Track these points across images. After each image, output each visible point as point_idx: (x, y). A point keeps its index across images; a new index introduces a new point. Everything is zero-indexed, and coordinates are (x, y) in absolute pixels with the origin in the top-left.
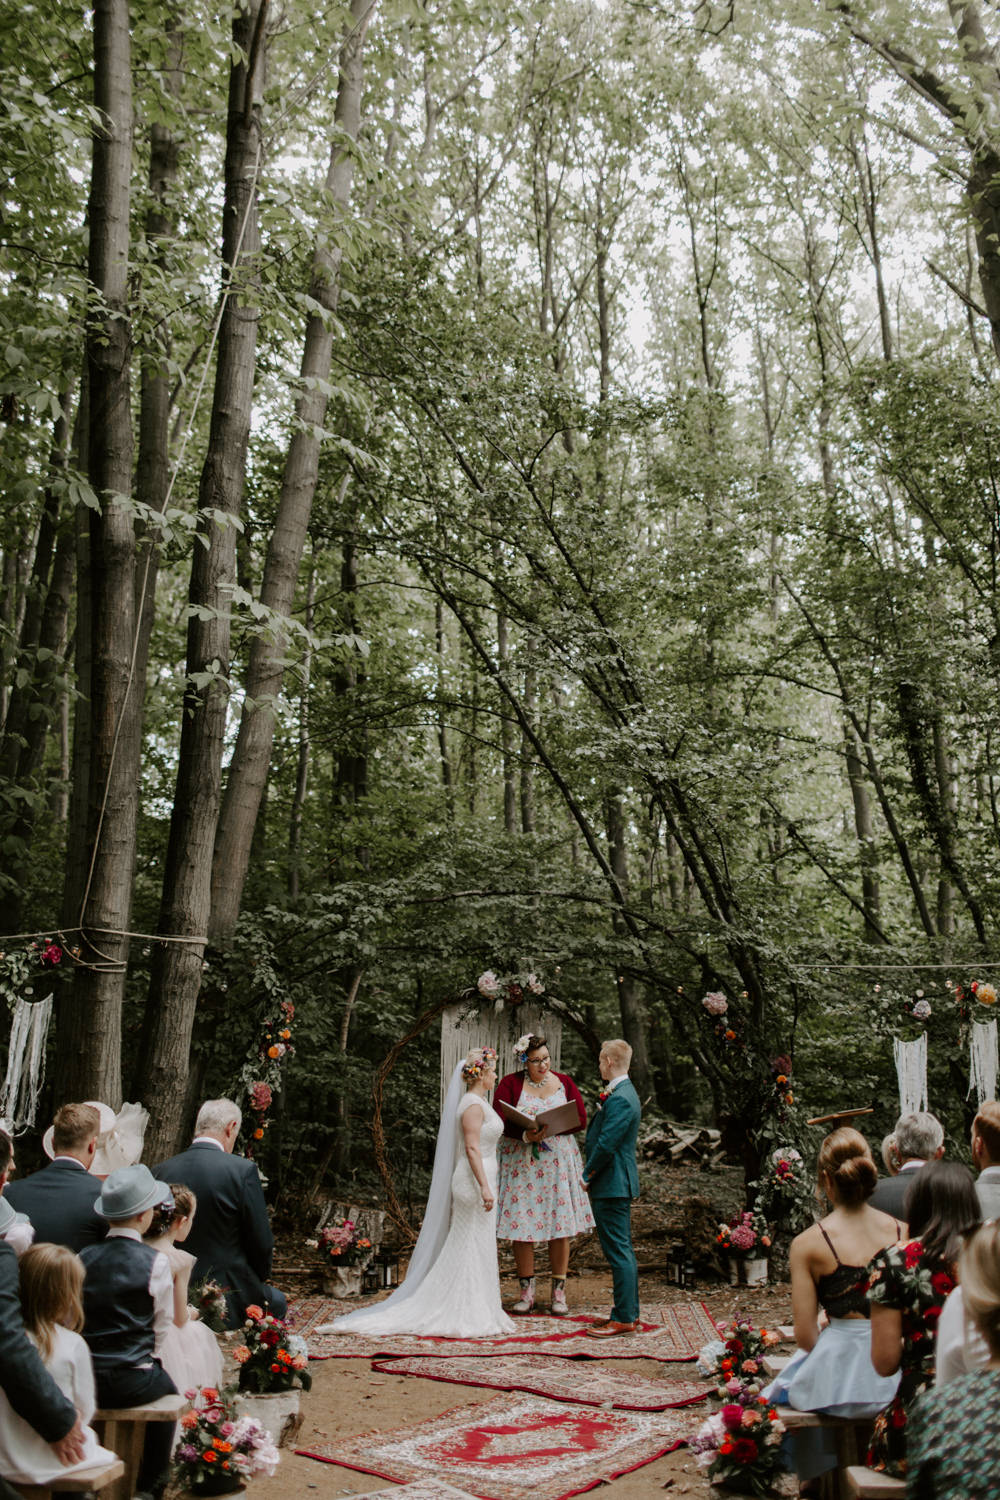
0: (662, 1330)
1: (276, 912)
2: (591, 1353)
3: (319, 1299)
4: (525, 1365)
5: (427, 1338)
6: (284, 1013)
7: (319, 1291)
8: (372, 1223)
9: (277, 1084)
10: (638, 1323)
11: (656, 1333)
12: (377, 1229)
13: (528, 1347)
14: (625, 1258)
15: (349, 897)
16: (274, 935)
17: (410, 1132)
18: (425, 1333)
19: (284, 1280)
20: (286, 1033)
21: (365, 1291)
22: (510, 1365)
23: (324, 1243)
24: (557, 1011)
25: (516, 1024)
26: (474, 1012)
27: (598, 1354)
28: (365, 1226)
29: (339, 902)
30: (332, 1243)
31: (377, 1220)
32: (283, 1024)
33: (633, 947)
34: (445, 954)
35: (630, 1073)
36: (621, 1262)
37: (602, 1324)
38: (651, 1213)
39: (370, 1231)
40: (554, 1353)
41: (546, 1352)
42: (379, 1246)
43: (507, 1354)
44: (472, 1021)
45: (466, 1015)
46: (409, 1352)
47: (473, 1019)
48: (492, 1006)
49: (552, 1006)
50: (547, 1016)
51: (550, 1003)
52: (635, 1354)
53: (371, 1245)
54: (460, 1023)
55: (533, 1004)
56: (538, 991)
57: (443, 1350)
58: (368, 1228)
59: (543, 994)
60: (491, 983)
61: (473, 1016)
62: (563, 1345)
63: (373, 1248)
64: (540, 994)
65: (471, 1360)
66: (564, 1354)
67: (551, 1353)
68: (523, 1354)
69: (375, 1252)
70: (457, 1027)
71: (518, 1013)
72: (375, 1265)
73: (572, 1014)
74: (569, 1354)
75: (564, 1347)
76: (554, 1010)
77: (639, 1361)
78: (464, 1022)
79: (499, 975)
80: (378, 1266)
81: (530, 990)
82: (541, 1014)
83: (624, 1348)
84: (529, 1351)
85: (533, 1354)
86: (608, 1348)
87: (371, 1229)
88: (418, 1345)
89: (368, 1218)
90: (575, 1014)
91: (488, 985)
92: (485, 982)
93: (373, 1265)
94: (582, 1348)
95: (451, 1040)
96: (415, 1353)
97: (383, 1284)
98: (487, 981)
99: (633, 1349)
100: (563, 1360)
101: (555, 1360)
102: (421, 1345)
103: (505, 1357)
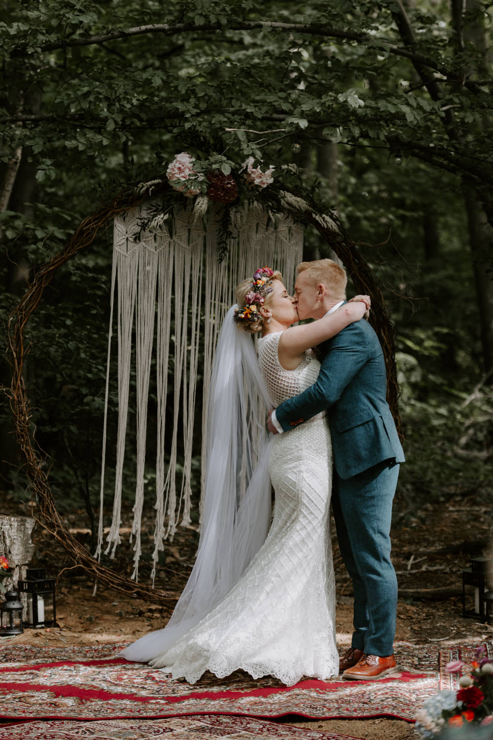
0: (429, 679)
2: (306, 712)
4: (202, 730)
11: (419, 684)
13: (214, 705)
17: (81, 403)
22: (179, 730)
24: (296, 215)
25: (229, 234)
26: (161, 218)
27: (318, 714)
28: (2, 538)
33: (405, 109)
34: (111, 126)
38: (476, 518)
39: (11, 546)
40: (251, 712)
41: (240, 711)
42: (26, 568)
43: (179, 716)
44: (159, 231)
45: (150, 220)
46: (34, 714)
47: (160, 226)
48: (189, 207)
49: (286, 205)
50: (278, 221)
51: (283, 202)
52: (374, 713)
53: (13, 566)
54: (140, 233)
55: (255, 203)
56: (262, 182)
57: (86, 711)
58: (8, 541)
59: (270, 186)
60: (187, 172)
61: (161, 222)
62: (271, 701)
63: (17, 570)
64: (265, 186)
65: (122, 724)
66: (267, 714)
67: (246, 712)
68: (203, 714)
69: (20, 577)
70: (135, 239)
71: (232, 216)
72: (19, 594)
73: (318, 218)
74: (274, 714)
75: (271, 704)
76: (289, 210)
77: (377, 721)
78: (147, 233)
79: (198, 158)
80: (24, 595)
81: (249, 180)
82: (269, 219)
83: (361, 705)
84: (213, 710)
85: (218, 714)
86: (336, 705)
87: (12, 543)
88: (51, 704)
89: (8, 527)
90: (324, 218)
91: (183, 175)
92: (177, 171)
93: (14, 594)
94: (296, 705)
95: (128, 260)
96: (43, 715)
97: (32, 622)
98: (179, 169)
99: (374, 706)
100: (262, 721)
101: (249, 723)
102: (56, 705)
103: (175, 720)
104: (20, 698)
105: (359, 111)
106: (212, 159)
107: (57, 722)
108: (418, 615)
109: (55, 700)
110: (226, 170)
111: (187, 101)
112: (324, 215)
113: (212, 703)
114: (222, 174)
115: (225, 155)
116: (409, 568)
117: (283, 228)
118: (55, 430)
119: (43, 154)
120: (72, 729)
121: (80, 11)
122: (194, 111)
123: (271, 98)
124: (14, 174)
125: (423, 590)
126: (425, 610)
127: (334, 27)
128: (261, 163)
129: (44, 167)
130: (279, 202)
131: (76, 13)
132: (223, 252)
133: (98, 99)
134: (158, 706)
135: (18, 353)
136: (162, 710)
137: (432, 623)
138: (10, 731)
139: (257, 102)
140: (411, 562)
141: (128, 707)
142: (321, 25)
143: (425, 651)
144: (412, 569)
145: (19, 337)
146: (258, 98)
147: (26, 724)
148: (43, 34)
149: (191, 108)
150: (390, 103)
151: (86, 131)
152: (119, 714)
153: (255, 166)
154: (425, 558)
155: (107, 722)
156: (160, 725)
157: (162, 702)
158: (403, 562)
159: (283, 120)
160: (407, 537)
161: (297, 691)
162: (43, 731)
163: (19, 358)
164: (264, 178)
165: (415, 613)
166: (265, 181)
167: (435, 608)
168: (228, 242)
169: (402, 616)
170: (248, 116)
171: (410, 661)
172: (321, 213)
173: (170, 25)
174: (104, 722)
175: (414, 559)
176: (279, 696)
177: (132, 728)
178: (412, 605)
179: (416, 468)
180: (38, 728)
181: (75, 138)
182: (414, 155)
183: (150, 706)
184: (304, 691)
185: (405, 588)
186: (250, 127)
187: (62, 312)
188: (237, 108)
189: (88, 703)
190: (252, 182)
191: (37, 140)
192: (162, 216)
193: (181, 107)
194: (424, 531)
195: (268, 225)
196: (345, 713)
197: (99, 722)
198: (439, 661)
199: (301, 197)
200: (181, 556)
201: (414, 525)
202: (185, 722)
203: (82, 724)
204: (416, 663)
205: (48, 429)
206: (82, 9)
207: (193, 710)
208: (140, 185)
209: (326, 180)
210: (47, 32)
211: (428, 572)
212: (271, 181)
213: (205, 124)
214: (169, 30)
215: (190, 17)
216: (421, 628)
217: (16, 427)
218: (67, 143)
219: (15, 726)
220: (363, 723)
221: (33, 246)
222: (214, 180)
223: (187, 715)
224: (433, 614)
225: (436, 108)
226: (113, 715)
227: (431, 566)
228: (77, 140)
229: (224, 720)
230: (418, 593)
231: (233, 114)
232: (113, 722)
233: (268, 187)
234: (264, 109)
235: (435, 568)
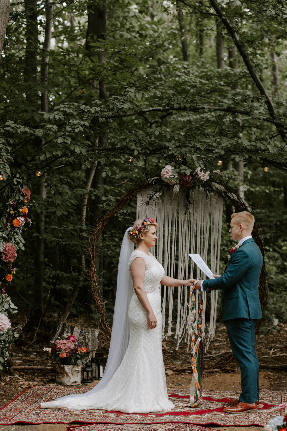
0: (276, 408)
1: (13, 125)
2: (219, 422)
3: (52, 385)
4: (171, 430)
5: (112, 412)
6: (23, 196)
7: (53, 381)
8: (90, 336)
9: (21, 245)
10: (258, 403)
11: (272, 409)
12: (93, 341)
13: (177, 418)
14: (249, 360)
15: (65, 113)
16: (12, 142)
18: (109, 409)
19: (33, 374)
20: (25, 210)
21: (84, 381)
23: (55, 350)
24: (219, 193)
25: (189, 202)
26: (158, 194)
27: (224, 423)
28: (84, 339)
29: (57, 117)
30: (60, 350)
31: (93, 335)
32: (22, 204)
33: (269, 147)
34: (136, 153)
35: (254, 234)
36: (246, 363)
37: (234, 403)
39: (88, 342)
40: (194, 422)
41: (189, 421)
42: (95, 352)
43: (161, 423)
44: (158, 200)
45: (153, 196)
46: (96, 421)
47: (158, 198)
48: (171, 190)
49: (215, 189)
50: (211, 196)
51: (213, 187)
52: (250, 423)
53: (89, 351)
54: (149, 201)
55: (201, 188)
56: (204, 178)
57: (119, 420)
58: (87, 340)
59: (208, 180)
60: (170, 174)
61: (158, 196)
62: (203, 417)
63: (91, 353)
64: (205, 180)
65: (135, 426)
66: (201, 423)
67: (192, 422)
68: (172, 423)
69: (92, 356)
70: (147, 204)
71: (190, 193)
72: (91, 364)
73: (229, 195)
74: (204, 423)
75: (203, 418)
76: (216, 192)
77: (251, 428)
78: (152, 201)
79: (175, 168)
80: (94, 365)
81: (198, 177)
82: (207, 195)
83: (244, 420)
84: (176, 421)
85: (179, 423)
86: (233, 420)
87: (89, 341)
88: (104, 416)
89: (87, 333)
90: (232, 195)
91: (168, 175)
92: (165, 173)
93: (89, 364)
94: (215, 419)
95: (143, 213)
96: (100, 421)
97: (97, 377)
98: (167, 172)
99: (251, 420)
100: (199, 427)
101: (192, 427)
102: (106, 417)
103: (159, 425)
104: (90, 413)
105: (248, 147)
106: (181, 168)
107: (106, 425)
108: (274, 377)
109: (106, 414)
110: (188, 172)
111: (171, 142)
112: (232, 194)
113: (177, 417)
114: (186, 174)
115: (187, 166)
116: (271, 354)
117: (214, 199)
118: (110, 289)
119: (105, 165)
120: (113, 428)
121: (123, 102)
122: (174, 146)
123: (208, 141)
124: (94, 172)
125: (276, 365)
126: (277, 374)
127: (237, 109)
128: (203, 170)
129: (106, 170)
130: (212, 187)
131: (121, 103)
132: (186, 210)
133: (131, 141)
134: (152, 418)
135: (93, 255)
136: (154, 420)
137: (280, 381)
138: (85, 428)
139: (202, 142)
140: (272, 351)
141: (138, 418)
142: (232, 108)
143: (275, 394)
144: (272, 355)
145: (93, 247)
146: (202, 141)
147: (92, 425)
148: (106, 112)
149: (172, 145)
150: (262, 143)
151: (125, 155)
152: (134, 422)
153: (201, 171)
154: (279, 349)
155: (128, 425)
156: (152, 427)
157: (154, 416)
158: (268, 351)
159: (214, 150)
160: (271, 339)
161: (215, 413)
162: (99, 429)
163: (93, 257)
164: (205, 176)
165: (272, 376)
166: (205, 178)
167: (281, 373)
168: (189, 205)
169: (266, 377)
170: (198, 149)
171: (268, 399)
172: (231, 192)
173: (163, 108)
174: (127, 425)
175: (274, 350)
176: (207, 414)
177: (139, 428)
178: (271, 372)
179: (277, 306)
180: (97, 427)
181: (120, 158)
182: (274, 166)
183: (148, 418)
184: (219, 413)
185: (268, 364)
186: (198, 154)
187: (113, 235)
188: (193, 145)
189: (121, 416)
190: (199, 178)
191: (102, 159)
192: (159, 193)
193: (167, 144)
194: (279, 337)
195: (206, 198)
196: (237, 424)
197: (125, 425)
198: (281, 399)
199: (222, 185)
200: (167, 347)
201: (275, 333)
202: (163, 426)
203: (117, 426)
204: (271, 400)
205: (106, 288)
206: (124, 101)
207: (168, 420)
208: (149, 179)
209: (238, 173)
210: (108, 111)
211: (279, 356)
212: (208, 178)
213: (179, 152)
214: (163, 110)
215: (172, 104)
216: (275, 383)
217: (91, 288)
218: (116, 160)
219: (87, 426)
220: (245, 428)
221: (101, 205)
222: (182, 177)
223: (165, 423)
224: (280, 377)
225: (283, 146)
226: (131, 422)
227: (281, 353)
228: (121, 159)
229: (182, 425)
230: (274, 366)
231: (191, 147)
232: (131, 425)
233: (207, 181)
234: (205, 146)
235: (283, 355)
